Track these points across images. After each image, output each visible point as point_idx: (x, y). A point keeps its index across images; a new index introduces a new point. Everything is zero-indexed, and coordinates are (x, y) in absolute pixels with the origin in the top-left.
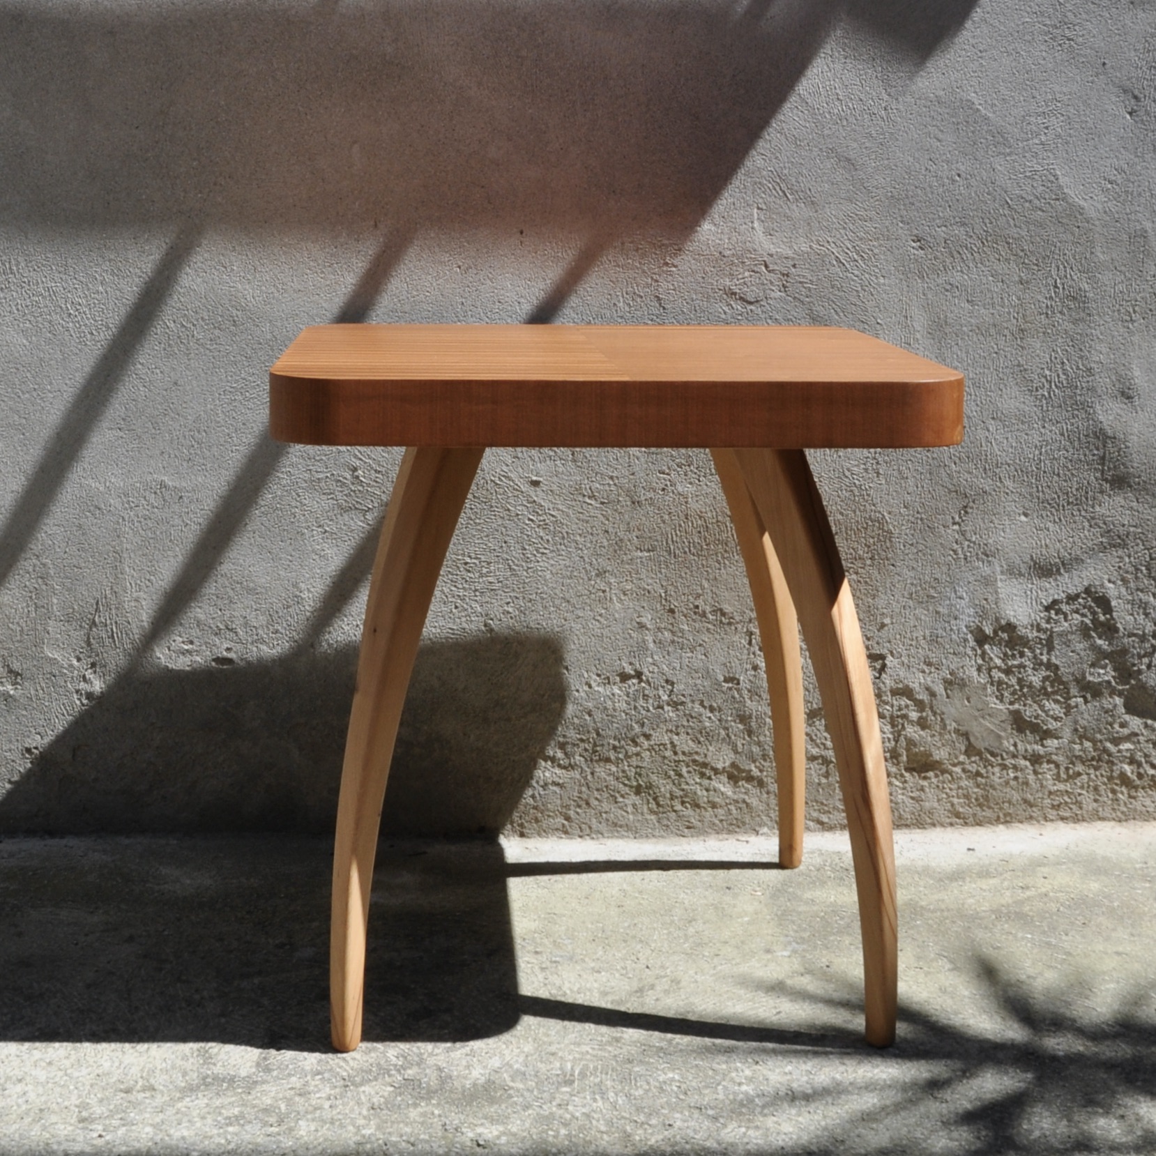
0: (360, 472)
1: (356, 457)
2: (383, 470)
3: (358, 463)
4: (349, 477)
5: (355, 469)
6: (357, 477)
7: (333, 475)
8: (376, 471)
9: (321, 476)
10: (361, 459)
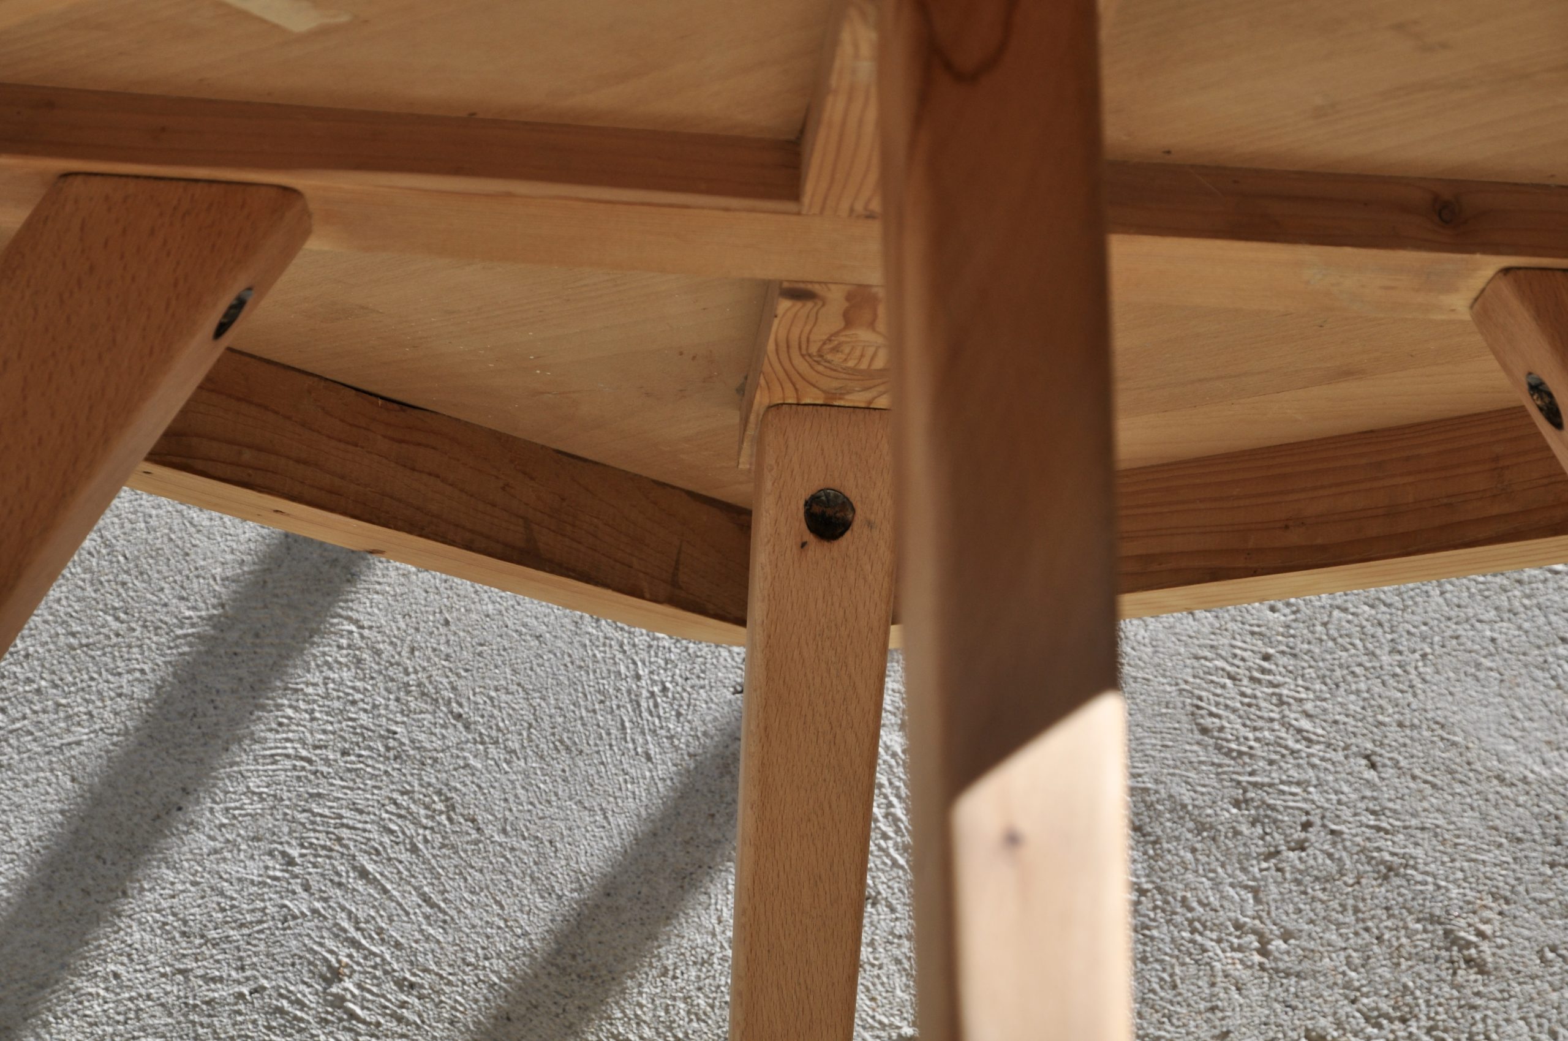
0: (348, 984)
1: (339, 933)
2: (426, 980)
3: (343, 952)
4: (310, 999)
5: (336, 975)
6: (339, 1002)
7: (259, 990)
8: (400, 983)
9: (221, 992)
10: (354, 943)
